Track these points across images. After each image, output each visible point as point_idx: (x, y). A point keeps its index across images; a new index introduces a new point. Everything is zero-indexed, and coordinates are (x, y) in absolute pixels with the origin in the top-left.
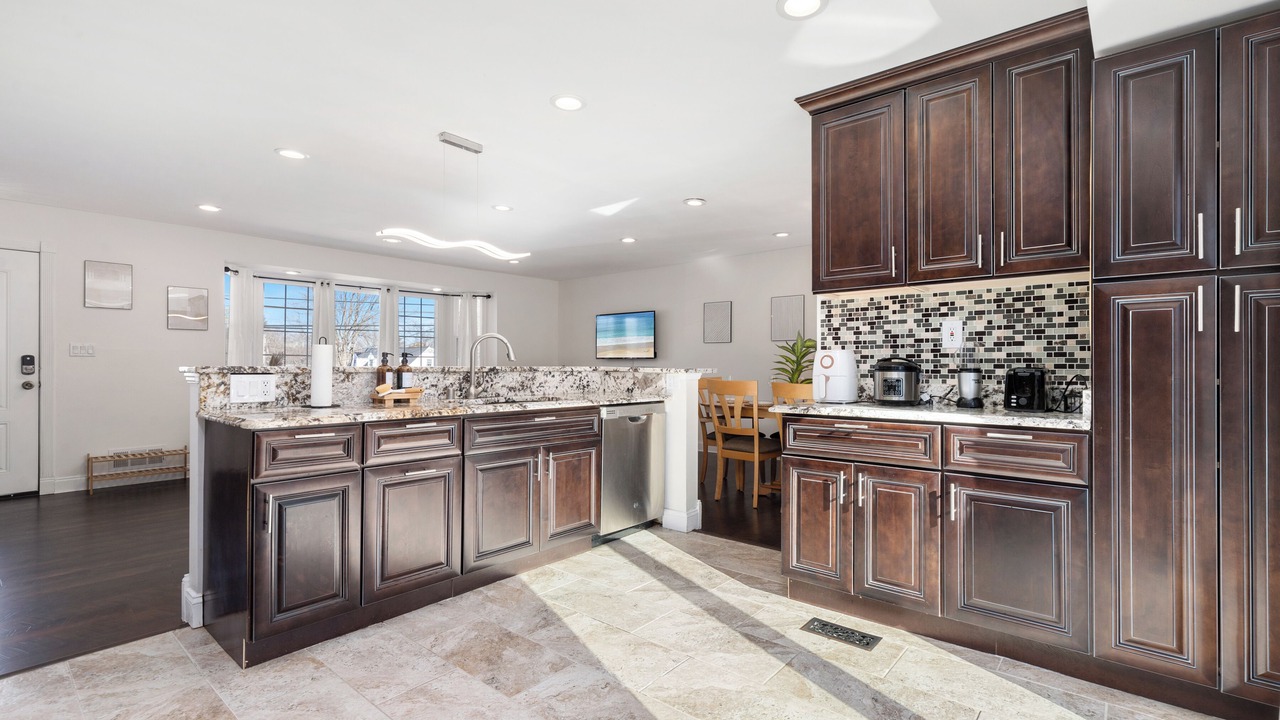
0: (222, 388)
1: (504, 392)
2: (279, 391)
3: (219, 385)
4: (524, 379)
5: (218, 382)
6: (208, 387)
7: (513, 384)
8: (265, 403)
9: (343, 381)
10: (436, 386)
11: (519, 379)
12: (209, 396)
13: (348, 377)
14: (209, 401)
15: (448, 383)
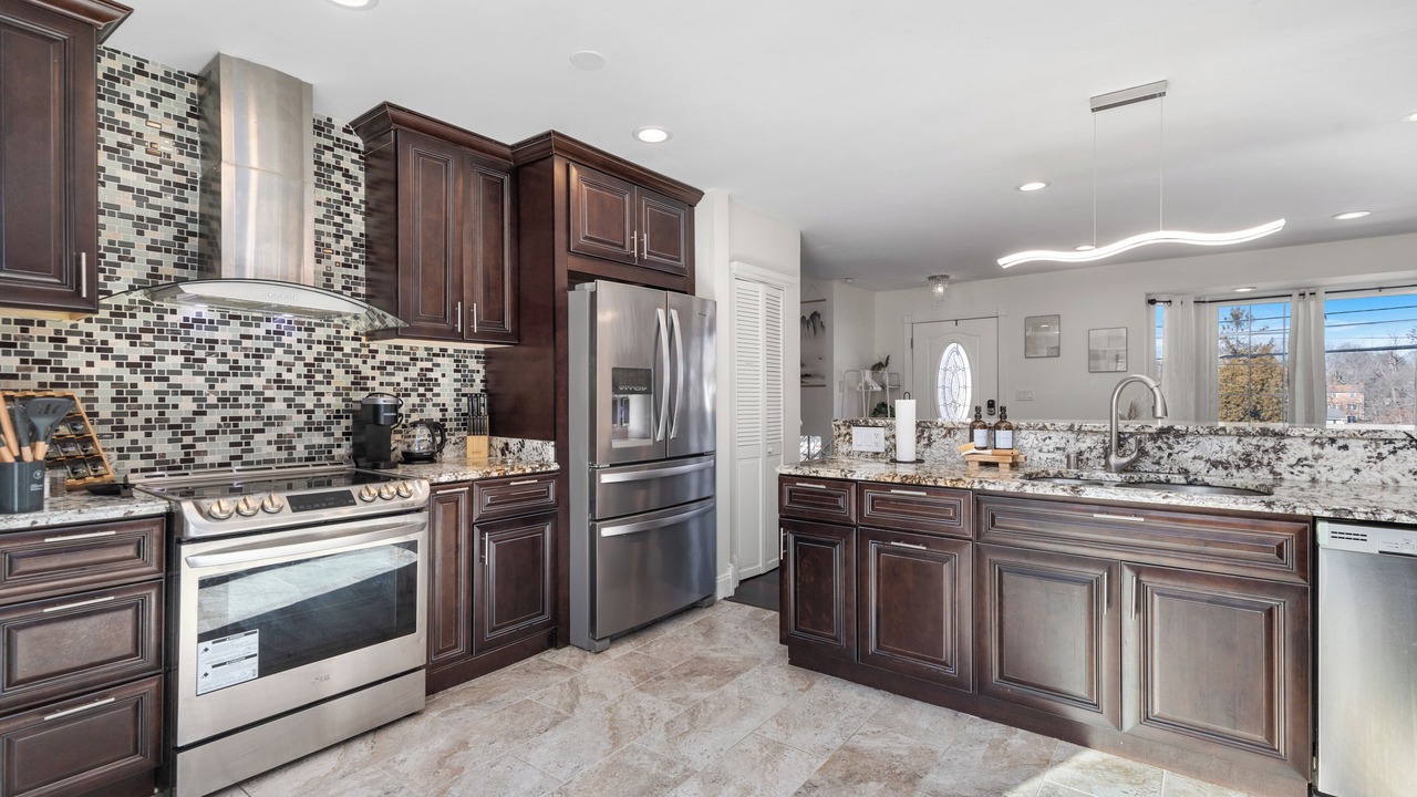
0: (848, 437)
1: (1199, 468)
2: (888, 443)
3: (846, 435)
4: (1250, 449)
5: (845, 432)
6: (839, 436)
7: (1223, 456)
8: (877, 453)
9: (945, 436)
10: (1064, 449)
11: (1238, 448)
12: (840, 443)
13: (949, 433)
14: (840, 447)
15: (1083, 446)
